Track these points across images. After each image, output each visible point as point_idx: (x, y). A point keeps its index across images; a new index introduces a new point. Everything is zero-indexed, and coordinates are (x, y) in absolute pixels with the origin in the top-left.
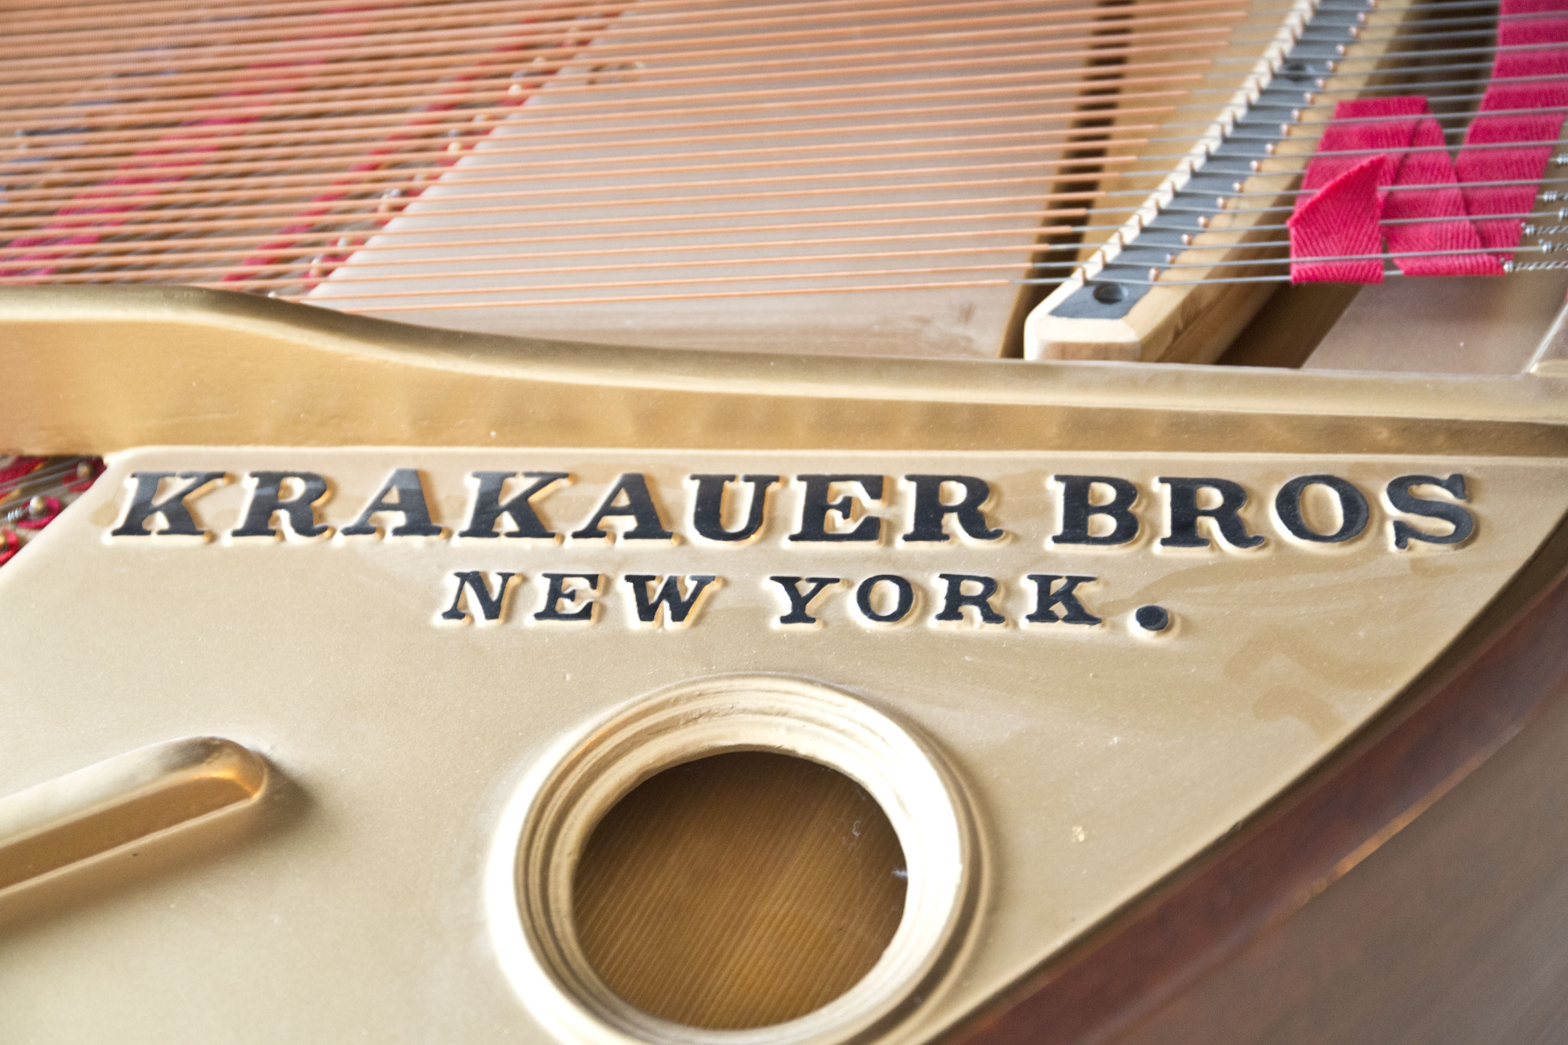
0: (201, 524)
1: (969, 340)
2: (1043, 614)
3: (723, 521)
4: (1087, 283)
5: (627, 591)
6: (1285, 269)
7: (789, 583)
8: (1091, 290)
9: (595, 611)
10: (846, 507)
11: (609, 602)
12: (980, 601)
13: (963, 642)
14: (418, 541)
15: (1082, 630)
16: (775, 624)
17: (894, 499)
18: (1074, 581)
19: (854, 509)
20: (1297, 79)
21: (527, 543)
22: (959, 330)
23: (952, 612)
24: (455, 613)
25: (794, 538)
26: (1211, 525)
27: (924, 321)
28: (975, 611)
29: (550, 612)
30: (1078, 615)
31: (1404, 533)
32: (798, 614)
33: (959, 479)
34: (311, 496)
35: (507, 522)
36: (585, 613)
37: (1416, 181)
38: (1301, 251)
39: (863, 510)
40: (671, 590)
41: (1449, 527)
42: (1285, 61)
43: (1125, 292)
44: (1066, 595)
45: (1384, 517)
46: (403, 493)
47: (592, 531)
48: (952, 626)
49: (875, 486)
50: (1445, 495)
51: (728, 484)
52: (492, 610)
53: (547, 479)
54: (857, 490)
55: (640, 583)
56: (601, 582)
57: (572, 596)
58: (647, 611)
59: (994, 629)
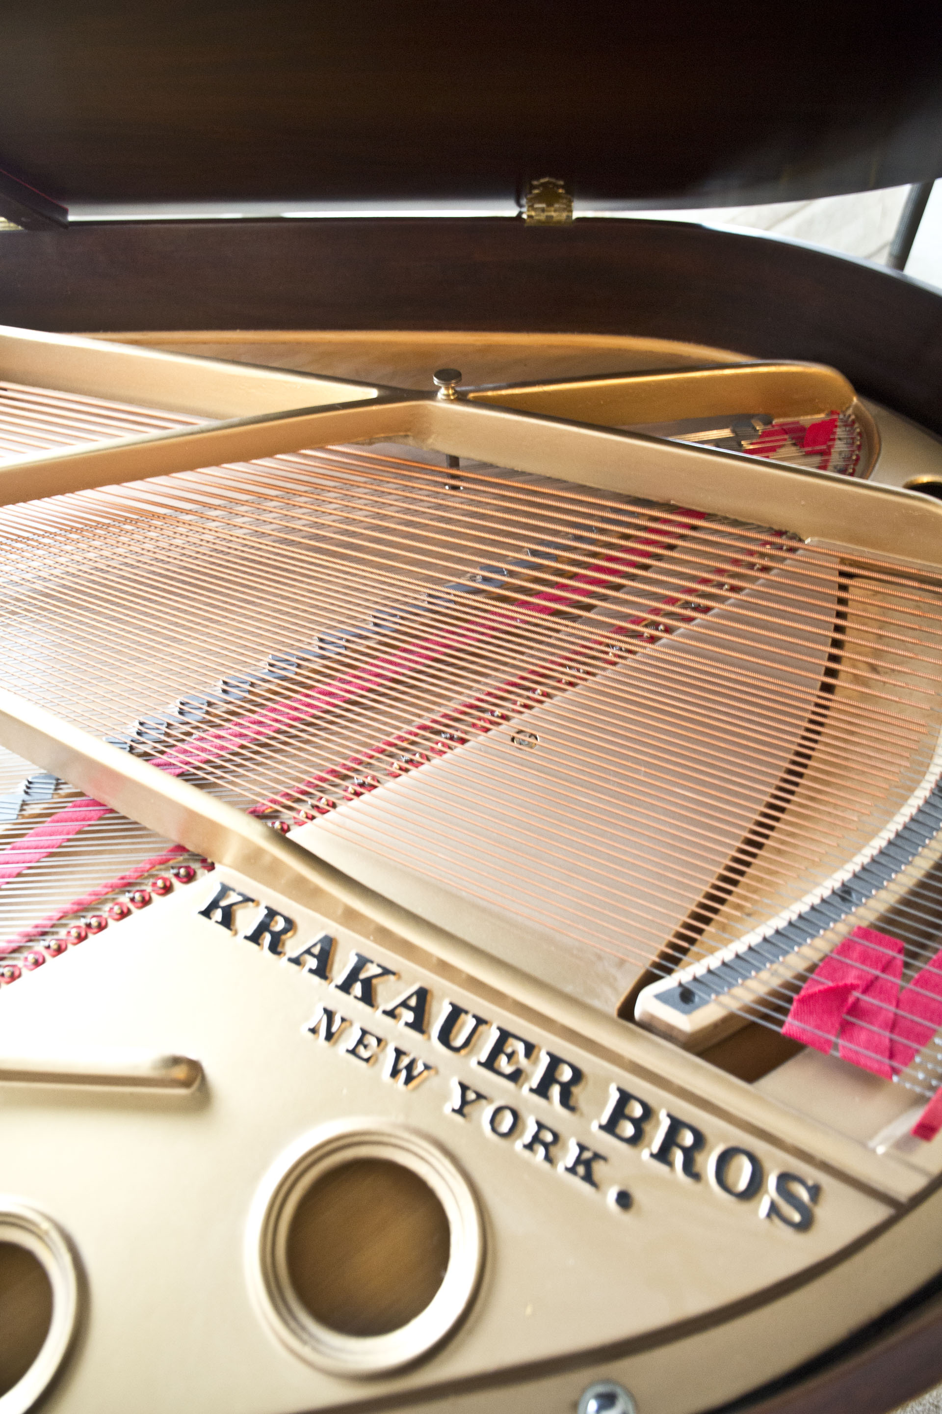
0: (234, 925)
1: (615, 979)
2: (572, 1170)
3: (452, 1036)
4: (680, 985)
5: (391, 1056)
6: (781, 1023)
7: (464, 1088)
8: (679, 990)
9: (372, 1061)
10: (510, 1056)
11: (381, 1057)
12: (546, 1146)
13: (527, 1164)
14: (316, 979)
15: (586, 1187)
16: (447, 1109)
17: (536, 1062)
18: (597, 1156)
19: (514, 1059)
20: (844, 899)
21: (361, 1005)
22: (613, 971)
23: (529, 1147)
24: (313, 1031)
25: (479, 1063)
26: (678, 1157)
27: (600, 958)
28: (541, 1151)
29: (353, 1052)
30: (588, 1178)
31: (774, 1209)
32: (460, 1111)
33: (572, 1066)
34: (285, 931)
35: (357, 989)
36: (367, 1060)
37: (874, 997)
38: (796, 1016)
39: (518, 1062)
40: (410, 1067)
41: (797, 1217)
42: (843, 885)
43: (697, 999)
44: (588, 1164)
45: (767, 1192)
46: (322, 950)
47: (391, 1014)
48: (527, 1153)
49: (530, 1049)
50: (804, 1194)
51: (463, 1016)
52: (329, 1036)
53: (386, 972)
54: (520, 1048)
55: (399, 1053)
56: (383, 1044)
57: (366, 1047)
58: (395, 1073)
59: (547, 1165)
